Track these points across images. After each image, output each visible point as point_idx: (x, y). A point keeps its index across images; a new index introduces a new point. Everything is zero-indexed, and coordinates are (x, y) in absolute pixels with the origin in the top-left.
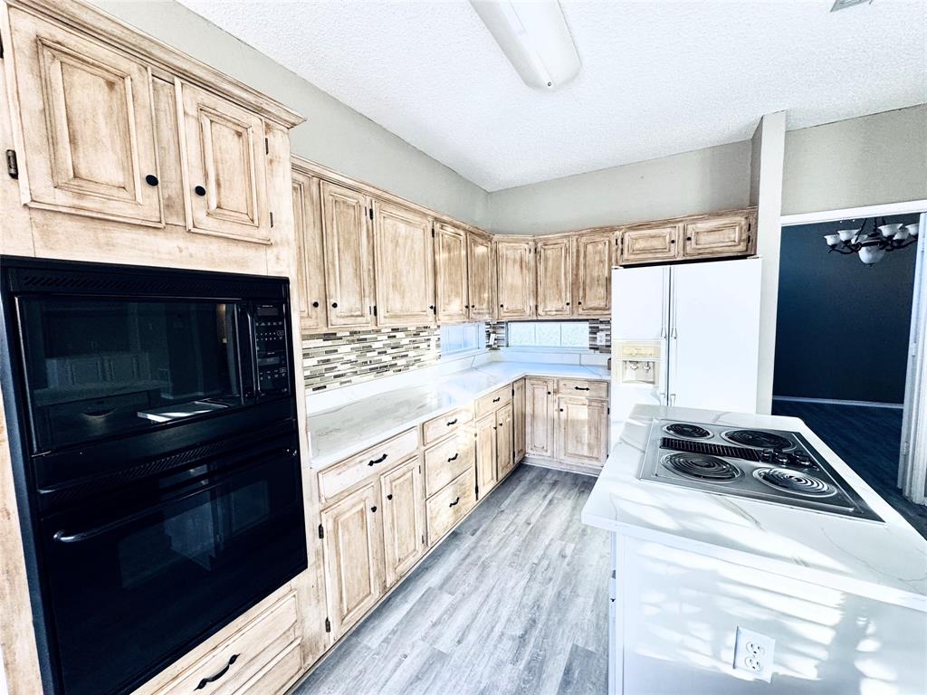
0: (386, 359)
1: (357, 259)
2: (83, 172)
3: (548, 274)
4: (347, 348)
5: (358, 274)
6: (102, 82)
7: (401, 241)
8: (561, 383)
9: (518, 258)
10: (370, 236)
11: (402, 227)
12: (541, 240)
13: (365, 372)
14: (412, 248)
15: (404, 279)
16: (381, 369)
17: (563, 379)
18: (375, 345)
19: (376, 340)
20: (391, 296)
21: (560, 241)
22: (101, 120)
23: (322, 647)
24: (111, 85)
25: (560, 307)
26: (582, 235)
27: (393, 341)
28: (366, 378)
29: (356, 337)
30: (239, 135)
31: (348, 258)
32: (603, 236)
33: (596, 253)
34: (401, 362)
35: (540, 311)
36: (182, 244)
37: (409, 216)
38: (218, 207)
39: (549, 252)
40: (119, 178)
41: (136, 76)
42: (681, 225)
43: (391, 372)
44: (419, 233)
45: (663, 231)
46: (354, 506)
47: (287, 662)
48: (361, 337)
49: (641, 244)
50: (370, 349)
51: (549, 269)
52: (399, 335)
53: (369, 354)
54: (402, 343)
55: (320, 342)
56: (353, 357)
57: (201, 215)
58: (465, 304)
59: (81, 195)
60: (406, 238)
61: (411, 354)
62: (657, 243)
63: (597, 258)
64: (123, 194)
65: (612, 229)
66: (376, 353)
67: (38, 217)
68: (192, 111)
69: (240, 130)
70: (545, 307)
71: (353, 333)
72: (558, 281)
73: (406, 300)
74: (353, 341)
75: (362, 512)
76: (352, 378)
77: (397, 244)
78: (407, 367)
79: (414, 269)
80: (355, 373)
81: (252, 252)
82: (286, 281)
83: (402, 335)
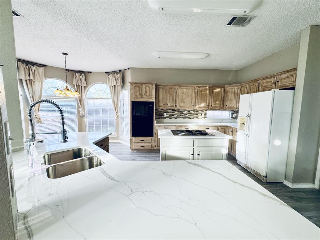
1: (173, 98)
4: (177, 112)
5: (173, 100)
7: (184, 93)
10: (176, 93)
11: (185, 90)
12: (241, 85)
14: (188, 94)
15: (185, 100)
16: (185, 118)
19: (184, 111)
21: (245, 85)
22: (138, 90)
24: (139, 87)
26: (250, 83)
27: (190, 112)
28: (181, 118)
29: (179, 111)
32: (255, 83)
33: (253, 88)
34: (191, 117)
36: (143, 99)
37: (188, 88)
38: (146, 95)
39: (243, 89)
41: (140, 85)
43: (188, 118)
44: (190, 90)
45: (271, 79)
47: (150, 146)
48: (181, 111)
49: (265, 84)
50: (182, 113)
53: (182, 114)
55: (171, 111)
56: (178, 114)
58: (208, 104)
59: (137, 96)
60: (186, 92)
61: (195, 116)
62: (269, 84)
63: (253, 90)
65: (258, 80)
68: (145, 86)
69: (149, 87)
71: (178, 110)
74: (178, 111)
76: (178, 118)
77: (183, 94)
78: (193, 118)
79: (188, 98)
80: (178, 117)
81: (150, 99)
82: (153, 102)
83: (193, 111)
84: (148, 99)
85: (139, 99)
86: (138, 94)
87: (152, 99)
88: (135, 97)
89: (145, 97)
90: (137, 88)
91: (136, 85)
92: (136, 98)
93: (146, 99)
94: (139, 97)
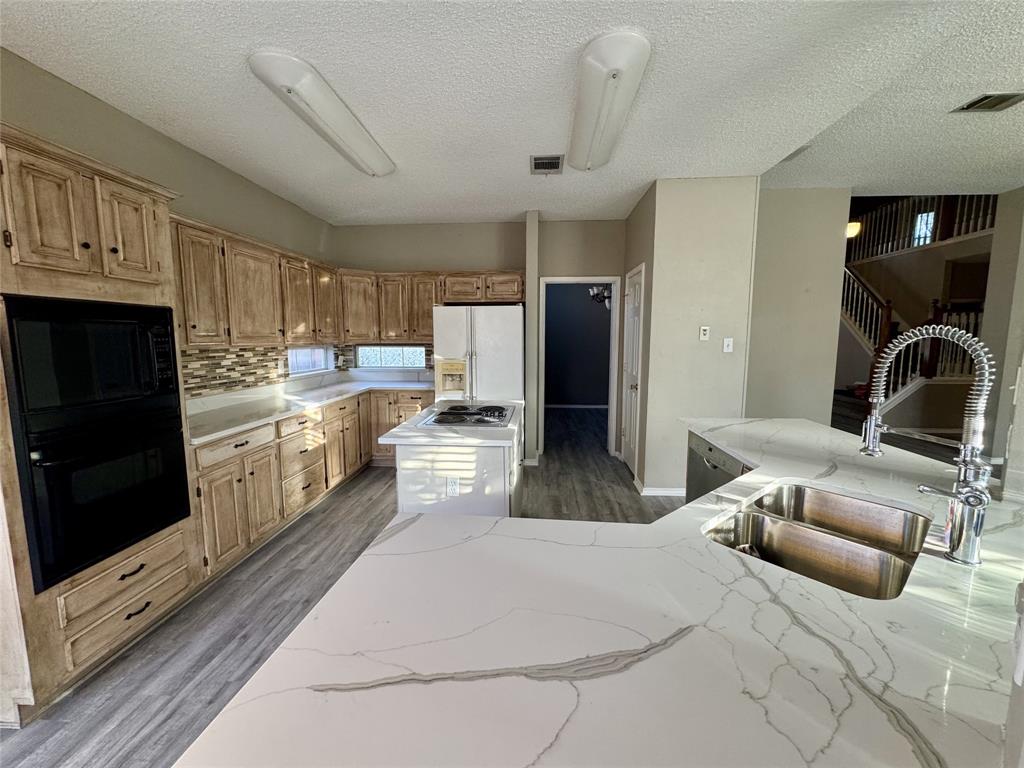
0: (234, 375)
1: (212, 290)
2: (46, 242)
3: (389, 305)
4: (197, 365)
5: (213, 302)
6: (55, 186)
7: (250, 274)
8: (400, 395)
9: (362, 290)
10: (223, 270)
11: (251, 263)
12: (383, 276)
13: (215, 387)
14: (261, 280)
15: (254, 306)
16: (230, 385)
17: (401, 391)
18: (224, 363)
19: (224, 358)
20: (243, 320)
21: (397, 279)
22: (55, 210)
23: (201, 577)
24: (59, 186)
25: (398, 334)
26: (415, 276)
27: (241, 359)
28: (215, 391)
29: (204, 355)
30: (136, 210)
31: (204, 288)
32: (431, 279)
33: (425, 291)
34: (251, 379)
35: (383, 337)
36: (101, 285)
37: (258, 254)
38: (125, 259)
39: (389, 287)
40: (66, 244)
41: (74, 179)
42: (483, 276)
43: (240, 387)
44: (266, 267)
45: (471, 279)
46: (223, 476)
47: (178, 579)
48: (211, 355)
50: (221, 366)
51: (390, 301)
52: (247, 354)
53: (218, 371)
54: (250, 361)
56: (203, 373)
57: (114, 266)
58: (311, 328)
59: (46, 257)
60: (256, 271)
61: (260, 372)
62: (468, 288)
63: (427, 295)
64: (68, 254)
65: (438, 274)
66: (225, 370)
67: (20, 269)
68: (107, 198)
69: (137, 206)
70: (387, 333)
71: (201, 351)
72: (397, 312)
73: (257, 324)
74: (202, 359)
75: (230, 482)
76: (203, 391)
77: (247, 277)
78: (255, 384)
79: (263, 298)
80: (205, 387)
81: (144, 290)
82: (170, 310)
83: (250, 354)
84: (135, 289)
85: (66, 280)
86: (58, 238)
87: (158, 290)
88: (36, 259)
89: (118, 271)
90: (49, 194)
91: (30, 158)
92: (45, 269)
93: (120, 286)
94: (68, 265)
